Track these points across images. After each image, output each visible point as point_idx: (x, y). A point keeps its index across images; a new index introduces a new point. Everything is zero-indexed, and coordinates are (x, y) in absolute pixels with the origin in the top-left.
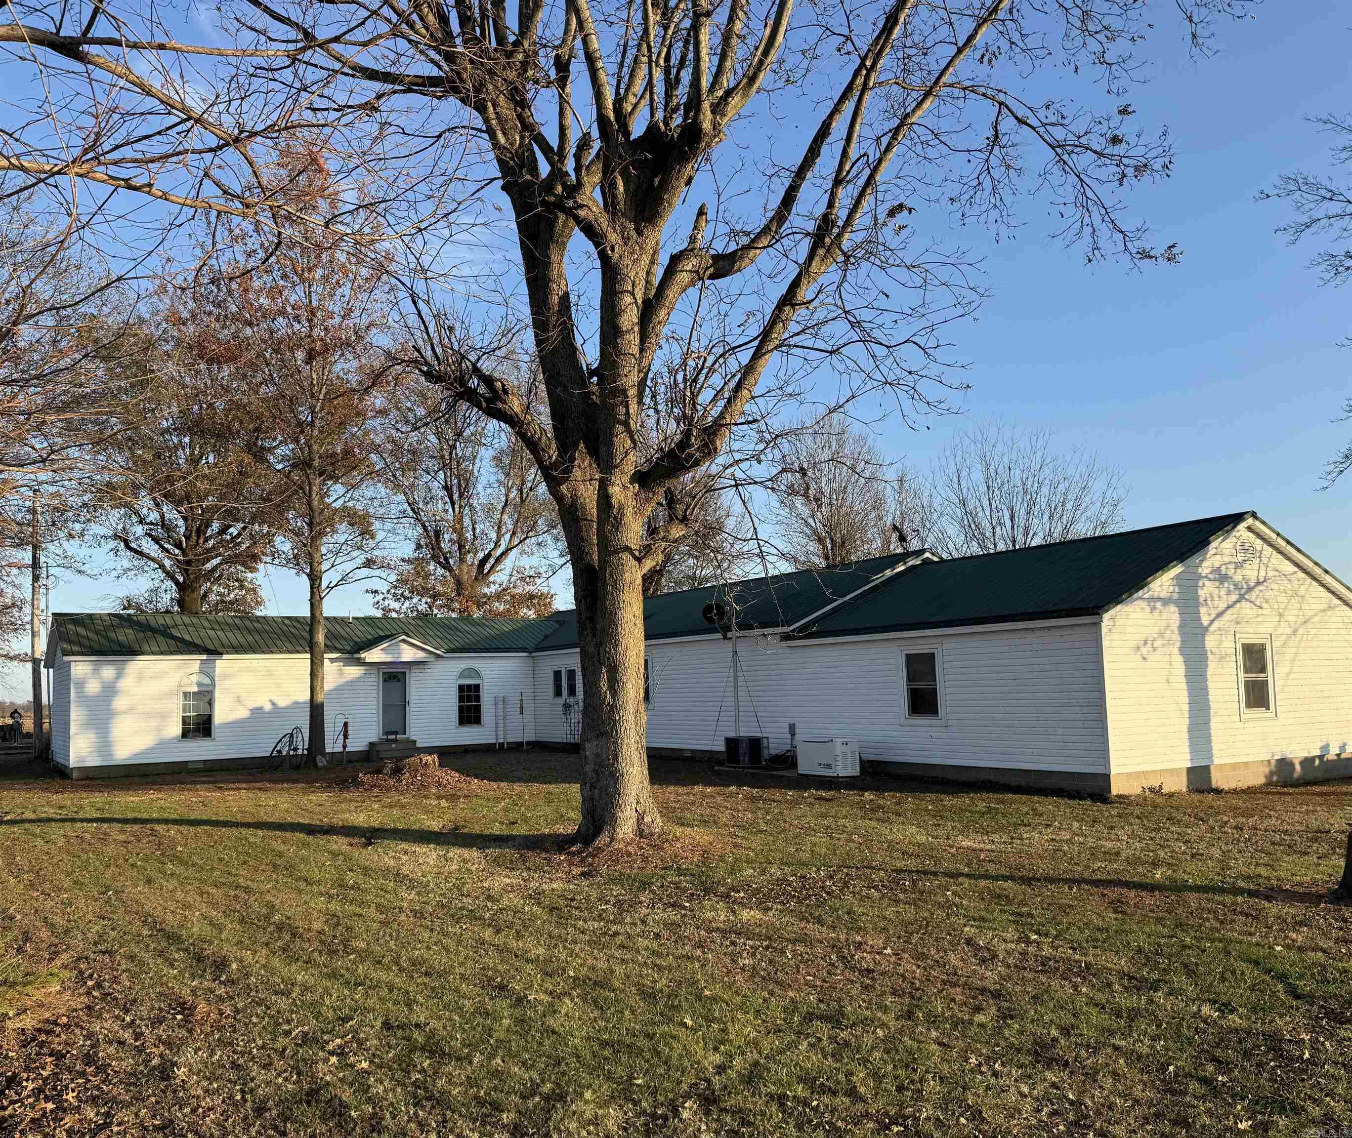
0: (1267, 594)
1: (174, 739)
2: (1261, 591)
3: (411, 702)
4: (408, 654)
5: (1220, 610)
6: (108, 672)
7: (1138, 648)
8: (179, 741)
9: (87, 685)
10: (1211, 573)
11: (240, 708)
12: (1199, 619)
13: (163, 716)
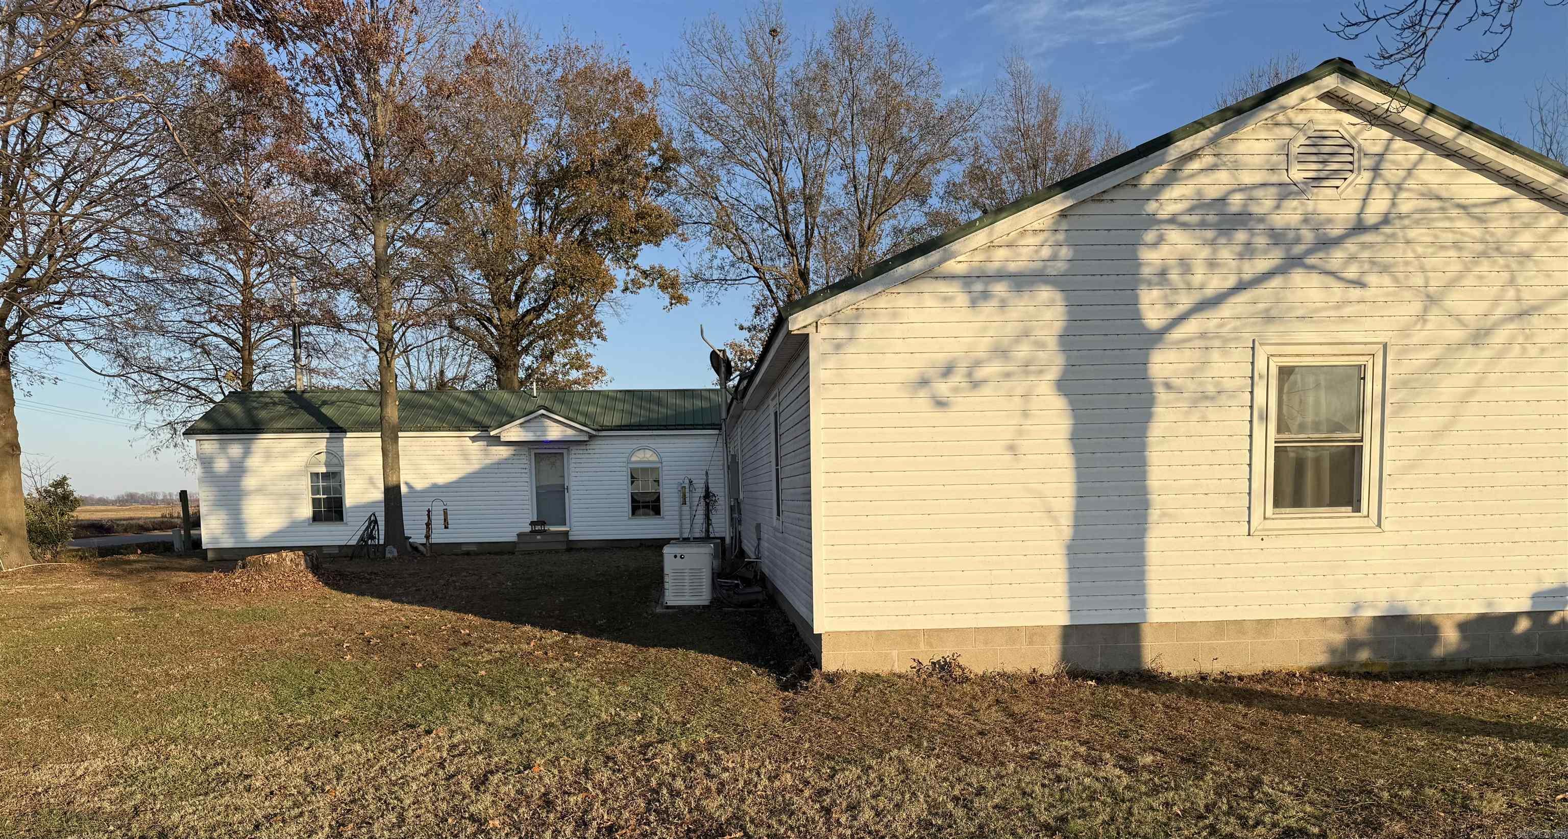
0: (1386, 255)
1: (304, 522)
2: (1364, 246)
3: (572, 488)
4: (555, 432)
5: (1209, 292)
6: (235, 450)
7: (924, 382)
8: (309, 524)
9: (216, 465)
10: (1190, 211)
11: (373, 491)
12: (1137, 317)
13: (294, 497)
